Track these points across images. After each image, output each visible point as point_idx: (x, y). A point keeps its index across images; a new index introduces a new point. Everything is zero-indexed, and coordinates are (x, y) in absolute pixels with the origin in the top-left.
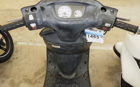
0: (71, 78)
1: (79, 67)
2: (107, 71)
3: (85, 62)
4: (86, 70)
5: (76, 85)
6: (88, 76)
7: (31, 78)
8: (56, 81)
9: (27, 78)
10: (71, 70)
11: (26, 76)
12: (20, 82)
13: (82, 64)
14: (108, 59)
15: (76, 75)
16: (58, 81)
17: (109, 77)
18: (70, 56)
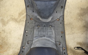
0: (48, 21)
1: (55, 11)
2: (79, 12)
3: (62, 7)
4: (62, 14)
5: (52, 28)
6: (63, 20)
7: (16, 17)
8: (35, 24)
9: (13, 17)
10: (48, 15)
11: (13, 16)
12: (8, 21)
13: (58, 9)
14: (81, 2)
15: (52, 19)
16: (36, 24)
17: (79, 18)
18: (47, 3)
